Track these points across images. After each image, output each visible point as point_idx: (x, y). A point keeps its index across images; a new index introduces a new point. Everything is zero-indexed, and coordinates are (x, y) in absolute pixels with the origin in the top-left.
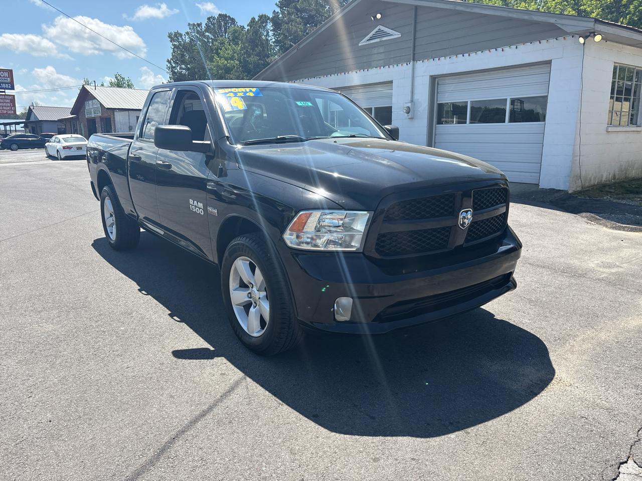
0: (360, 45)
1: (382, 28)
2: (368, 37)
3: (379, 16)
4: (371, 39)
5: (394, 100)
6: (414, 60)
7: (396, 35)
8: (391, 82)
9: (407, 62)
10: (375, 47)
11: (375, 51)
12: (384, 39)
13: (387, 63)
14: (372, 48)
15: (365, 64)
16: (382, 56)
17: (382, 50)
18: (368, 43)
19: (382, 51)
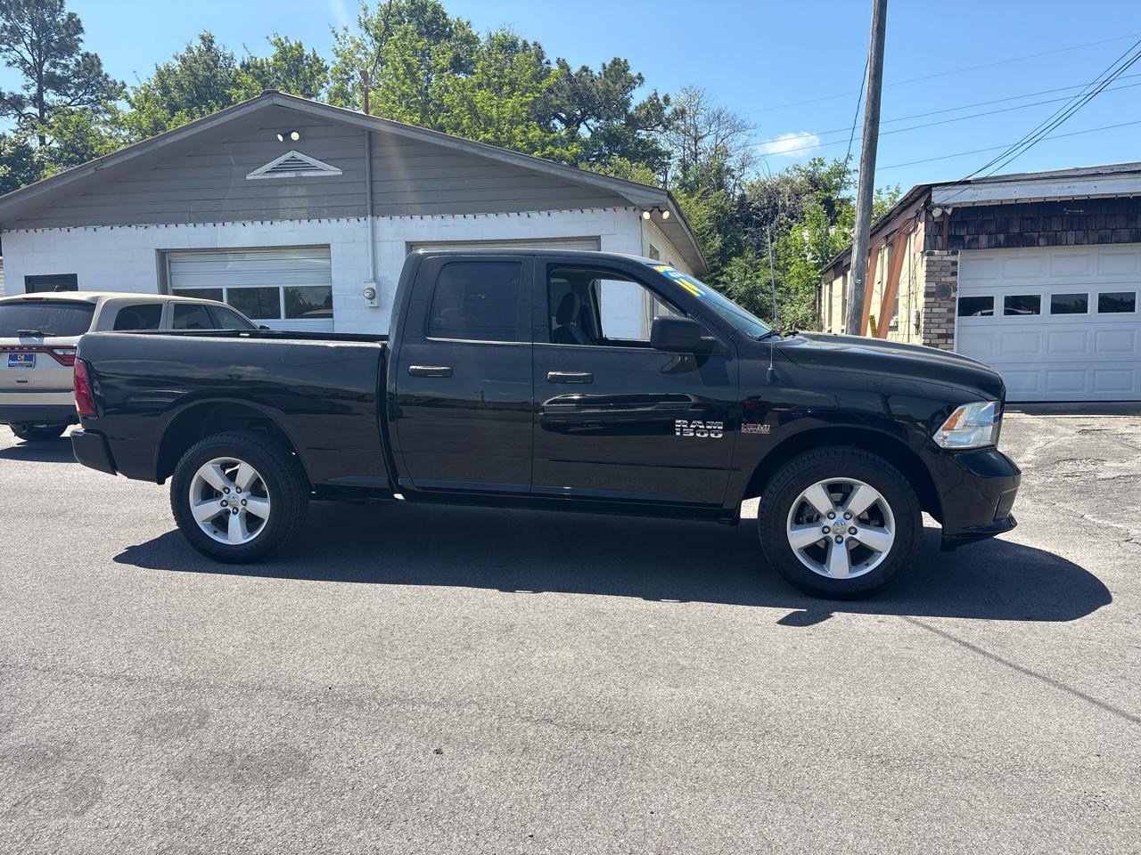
0: (248, 178)
1: (299, 156)
2: (268, 167)
3: (295, 136)
4: (274, 171)
5: (336, 276)
6: (372, 215)
7: (332, 171)
8: (327, 246)
9: (359, 215)
10: (286, 185)
11: (287, 192)
12: (305, 174)
13: (315, 214)
14: (280, 186)
15: (264, 213)
16: (304, 203)
17: (301, 192)
18: (268, 176)
19: (302, 194)
